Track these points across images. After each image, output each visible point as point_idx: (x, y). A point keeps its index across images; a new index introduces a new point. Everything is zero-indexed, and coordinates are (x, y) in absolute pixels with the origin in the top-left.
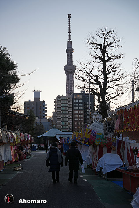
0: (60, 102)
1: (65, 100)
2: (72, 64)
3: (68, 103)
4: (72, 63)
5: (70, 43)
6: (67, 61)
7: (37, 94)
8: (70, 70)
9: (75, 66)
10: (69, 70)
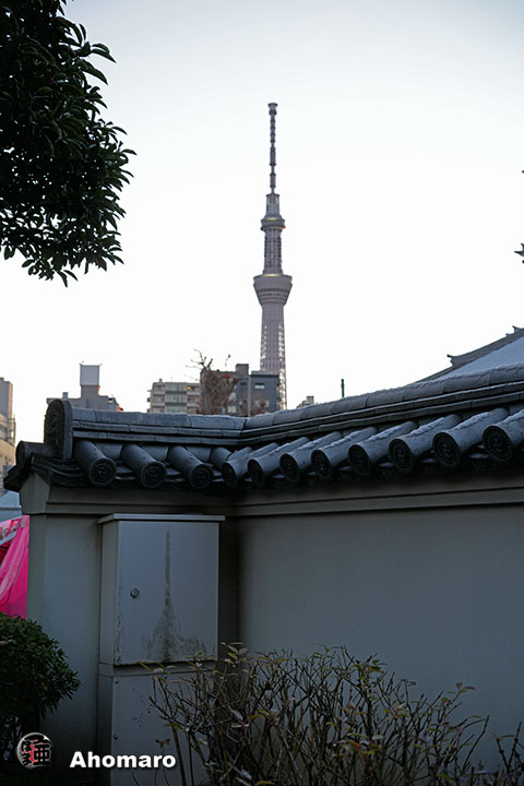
0: (163, 400)
1: (177, 393)
2: (281, 271)
3: (188, 405)
4: (280, 266)
5: (273, 199)
6: (266, 261)
7: (90, 375)
8: (274, 290)
9: (290, 278)
10: (270, 290)
